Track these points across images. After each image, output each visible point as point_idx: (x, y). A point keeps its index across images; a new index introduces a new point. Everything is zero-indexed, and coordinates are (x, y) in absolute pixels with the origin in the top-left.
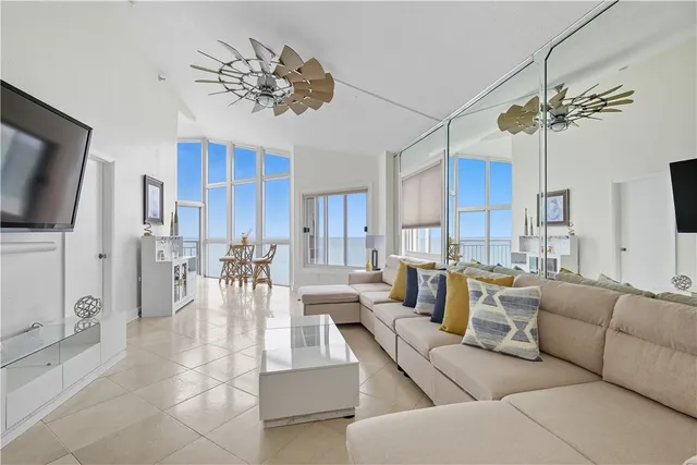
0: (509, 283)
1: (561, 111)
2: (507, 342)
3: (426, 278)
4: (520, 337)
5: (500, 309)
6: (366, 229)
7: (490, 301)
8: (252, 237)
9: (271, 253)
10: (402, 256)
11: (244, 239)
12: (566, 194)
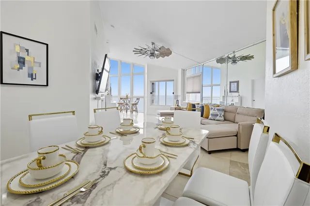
0: (219, 106)
1: (234, 59)
2: (218, 118)
3: (198, 107)
4: (220, 116)
5: (217, 111)
6: (173, 93)
7: (214, 110)
8: (129, 95)
9: (137, 101)
10: (187, 102)
11: (127, 96)
12: (238, 82)
